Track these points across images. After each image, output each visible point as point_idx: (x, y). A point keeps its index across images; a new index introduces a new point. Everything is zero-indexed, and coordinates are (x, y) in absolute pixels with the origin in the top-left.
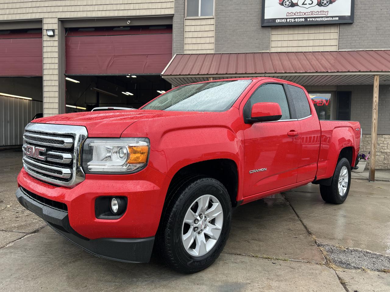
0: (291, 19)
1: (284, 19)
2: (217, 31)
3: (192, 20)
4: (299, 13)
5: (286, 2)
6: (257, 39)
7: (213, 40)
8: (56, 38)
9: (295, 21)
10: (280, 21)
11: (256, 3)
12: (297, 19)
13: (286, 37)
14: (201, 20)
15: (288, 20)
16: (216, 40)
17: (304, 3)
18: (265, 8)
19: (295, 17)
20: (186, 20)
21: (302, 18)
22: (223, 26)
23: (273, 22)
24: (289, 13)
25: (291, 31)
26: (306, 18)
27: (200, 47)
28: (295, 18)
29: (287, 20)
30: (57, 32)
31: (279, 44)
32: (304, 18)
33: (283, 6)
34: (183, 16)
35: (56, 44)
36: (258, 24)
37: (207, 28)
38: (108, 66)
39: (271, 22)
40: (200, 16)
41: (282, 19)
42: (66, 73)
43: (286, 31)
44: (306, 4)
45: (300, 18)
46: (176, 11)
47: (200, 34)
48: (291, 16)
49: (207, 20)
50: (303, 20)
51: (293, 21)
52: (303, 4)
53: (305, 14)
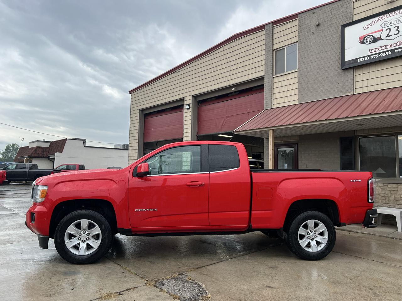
0: (375, 56)
1: (366, 56)
2: (300, 83)
3: (279, 77)
4: (384, 46)
5: (367, 39)
6: (339, 83)
7: (297, 91)
8: (191, 110)
9: (380, 56)
10: (362, 59)
11: (336, 48)
12: (382, 54)
13: (373, 75)
14: (287, 75)
15: (372, 57)
16: (300, 91)
17: (388, 34)
18: (345, 50)
19: (379, 51)
20: (275, 78)
21: (388, 51)
22: (305, 77)
23: (355, 63)
24: (372, 50)
25: (379, 67)
26: (393, 51)
27: (286, 99)
28: (379, 54)
29: (370, 57)
30: (191, 106)
31: (365, 83)
32: (391, 50)
33: (364, 44)
34: (271, 75)
35: (190, 114)
36: (339, 68)
37: (292, 81)
38: (222, 126)
39: (353, 63)
40: (286, 72)
41: (364, 57)
42: (197, 134)
43: (373, 69)
44: (391, 36)
45: (385, 52)
46: (266, 73)
47: (286, 88)
48: (374, 52)
49: (292, 74)
50: (390, 53)
51: (378, 56)
52: (388, 36)
53: (391, 46)
